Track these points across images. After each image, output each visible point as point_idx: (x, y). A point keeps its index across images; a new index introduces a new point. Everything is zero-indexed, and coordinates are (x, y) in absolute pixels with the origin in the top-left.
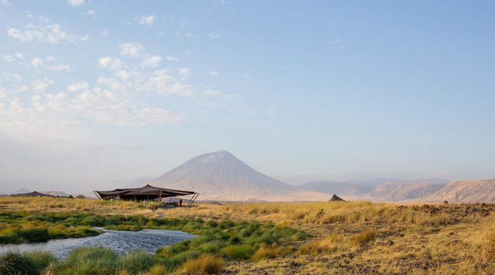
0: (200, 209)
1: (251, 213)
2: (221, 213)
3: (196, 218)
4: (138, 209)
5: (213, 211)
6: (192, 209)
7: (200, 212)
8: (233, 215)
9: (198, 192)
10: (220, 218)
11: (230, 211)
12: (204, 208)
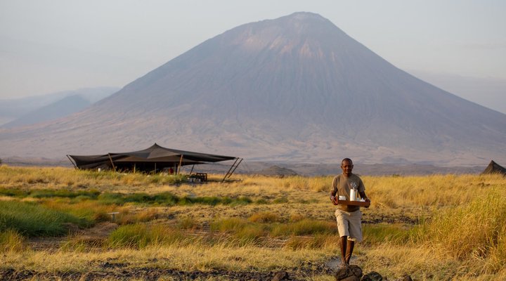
0: (246, 185)
1: (319, 191)
2: (277, 191)
3: (241, 197)
4: (152, 185)
5: (265, 188)
6: (234, 184)
7: (246, 189)
8: (292, 194)
9: (241, 157)
10: (274, 198)
11: (291, 188)
12: (251, 184)
